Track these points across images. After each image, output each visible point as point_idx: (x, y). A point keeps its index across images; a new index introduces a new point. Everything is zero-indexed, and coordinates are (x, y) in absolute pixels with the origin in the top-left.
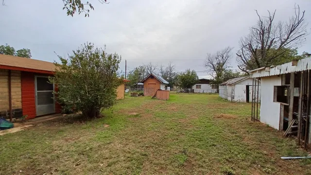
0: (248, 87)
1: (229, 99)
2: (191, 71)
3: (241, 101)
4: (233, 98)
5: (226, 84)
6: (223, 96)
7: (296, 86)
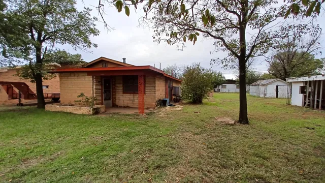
0: (277, 86)
1: (262, 96)
2: (217, 72)
3: (272, 97)
4: (265, 95)
5: (258, 85)
6: (255, 94)
7: (310, 86)
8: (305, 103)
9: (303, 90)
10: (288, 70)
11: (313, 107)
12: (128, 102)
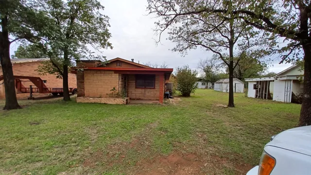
0: (235, 84)
1: (224, 91)
5: (222, 83)
6: (219, 90)
7: (260, 84)
8: (257, 96)
9: (255, 87)
10: (242, 72)
11: (262, 98)
12: (140, 95)
